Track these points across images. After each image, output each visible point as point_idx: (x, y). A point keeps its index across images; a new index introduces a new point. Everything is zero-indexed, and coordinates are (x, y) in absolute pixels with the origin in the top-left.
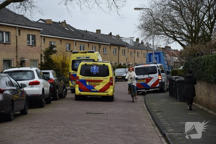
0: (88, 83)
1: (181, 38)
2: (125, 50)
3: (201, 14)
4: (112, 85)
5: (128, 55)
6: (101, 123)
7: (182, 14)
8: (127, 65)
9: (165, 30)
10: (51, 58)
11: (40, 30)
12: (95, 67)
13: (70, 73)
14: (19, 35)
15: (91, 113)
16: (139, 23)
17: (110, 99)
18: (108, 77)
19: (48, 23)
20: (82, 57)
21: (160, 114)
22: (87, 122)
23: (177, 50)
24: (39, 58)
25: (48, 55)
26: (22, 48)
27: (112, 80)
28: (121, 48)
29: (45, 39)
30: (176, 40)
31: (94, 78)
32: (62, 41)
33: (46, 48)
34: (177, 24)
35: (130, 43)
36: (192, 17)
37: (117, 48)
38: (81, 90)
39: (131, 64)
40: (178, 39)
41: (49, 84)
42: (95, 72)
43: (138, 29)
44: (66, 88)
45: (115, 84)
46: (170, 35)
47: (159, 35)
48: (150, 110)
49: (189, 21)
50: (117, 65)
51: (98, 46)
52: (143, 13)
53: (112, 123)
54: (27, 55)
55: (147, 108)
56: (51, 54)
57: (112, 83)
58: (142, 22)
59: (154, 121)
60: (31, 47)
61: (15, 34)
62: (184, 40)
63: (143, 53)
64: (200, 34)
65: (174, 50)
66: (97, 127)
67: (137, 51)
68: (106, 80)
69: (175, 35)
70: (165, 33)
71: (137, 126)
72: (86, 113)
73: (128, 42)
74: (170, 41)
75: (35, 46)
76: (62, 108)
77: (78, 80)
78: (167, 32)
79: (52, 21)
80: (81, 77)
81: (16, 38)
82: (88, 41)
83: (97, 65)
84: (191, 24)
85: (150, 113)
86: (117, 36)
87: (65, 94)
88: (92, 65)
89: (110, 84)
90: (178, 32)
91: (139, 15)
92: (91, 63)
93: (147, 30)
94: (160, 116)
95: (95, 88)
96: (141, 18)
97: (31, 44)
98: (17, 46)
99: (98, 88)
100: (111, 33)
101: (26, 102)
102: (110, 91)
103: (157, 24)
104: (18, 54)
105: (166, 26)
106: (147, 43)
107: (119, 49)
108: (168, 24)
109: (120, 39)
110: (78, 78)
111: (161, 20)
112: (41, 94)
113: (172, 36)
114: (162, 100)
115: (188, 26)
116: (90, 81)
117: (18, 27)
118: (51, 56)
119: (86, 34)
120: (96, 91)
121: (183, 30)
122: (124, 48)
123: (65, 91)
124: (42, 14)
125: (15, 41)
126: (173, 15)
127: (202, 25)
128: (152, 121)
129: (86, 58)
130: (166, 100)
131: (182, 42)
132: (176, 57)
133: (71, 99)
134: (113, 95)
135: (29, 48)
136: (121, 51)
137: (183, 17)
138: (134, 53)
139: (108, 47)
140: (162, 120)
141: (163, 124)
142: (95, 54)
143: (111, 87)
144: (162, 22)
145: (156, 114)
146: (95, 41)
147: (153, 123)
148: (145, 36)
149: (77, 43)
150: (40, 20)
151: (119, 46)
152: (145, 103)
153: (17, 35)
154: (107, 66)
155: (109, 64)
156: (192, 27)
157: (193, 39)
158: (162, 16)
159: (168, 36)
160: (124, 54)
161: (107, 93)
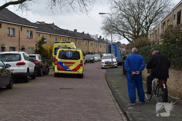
0: (64, 65)
1: (128, 36)
2: (92, 43)
3: (141, 21)
4: (82, 66)
5: (94, 46)
6: (70, 99)
7: (129, 21)
8: (93, 52)
9: (118, 30)
10: (43, 46)
11: (35, 28)
12: (69, 53)
13: (53, 57)
14: (21, 30)
15: (64, 89)
16: (102, 25)
17: (80, 76)
18: (79, 60)
19: (42, 24)
20: (62, 46)
21: (118, 90)
22: (58, 98)
23: (125, 44)
24: (35, 46)
25: (41, 44)
26: (23, 40)
27: (82, 63)
28: (90, 42)
29: (40, 34)
30: (125, 37)
31: (69, 61)
32: (51, 36)
33: (40, 40)
34: (126, 27)
35: (95, 39)
36: (136, 23)
37: (87, 41)
38: (58, 69)
39: (96, 52)
40: (126, 37)
41: (34, 65)
42: (69, 56)
43: (101, 30)
44: (48, 68)
45: (84, 65)
46: (121, 34)
47: (114, 33)
48: (110, 87)
49: (134, 25)
50: (87, 52)
51: (75, 40)
52: (105, 19)
53: (80, 99)
54: (26, 44)
55: (108, 84)
56: (43, 44)
57: (82, 65)
58: (104, 25)
59: (114, 97)
60: (29, 39)
61: (18, 30)
62: (130, 37)
63: (104, 45)
64: (140, 34)
65: (123, 44)
66: (66, 102)
67: (100, 44)
68: (78, 62)
69: (125, 34)
70: (119, 33)
71: (101, 102)
72: (60, 88)
73: (95, 38)
74: (121, 38)
75: (32, 38)
76: (42, 83)
77: (57, 62)
78: (119, 32)
79: (45, 23)
80: (59, 60)
81: (19, 33)
82: (68, 36)
83: (71, 51)
84: (135, 27)
85: (110, 89)
86: (87, 34)
87: (47, 72)
88: (68, 51)
89: (81, 65)
90: (126, 32)
91: (102, 20)
92: (67, 50)
93: (107, 30)
94: (119, 92)
95: (69, 68)
96: (103, 23)
97: (29, 37)
98: (19, 38)
99: (72, 68)
100: (83, 32)
101: (11, 79)
102: (80, 71)
103: (114, 27)
104: (20, 43)
105: (119, 28)
106: (107, 39)
107: (89, 42)
108: (120, 27)
109: (89, 36)
110: (57, 60)
111: (116, 24)
112: (26, 72)
113: (122, 34)
114: (118, 78)
115: (132, 28)
116: (65, 63)
117: (20, 25)
118: (42, 45)
119: (67, 32)
120: (70, 71)
121: (130, 31)
122: (92, 42)
123: (48, 70)
124: (35, 15)
125: (18, 35)
126: (124, 21)
127: (142, 28)
128: (113, 96)
129: (65, 46)
130: (121, 78)
131: (129, 39)
132: (124, 48)
133: (51, 75)
134: (83, 74)
135: (28, 40)
136: (90, 44)
137: (130, 22)
138: (98, 45)
139: (82, 41)
140: (121, 96)
141: (123, 100)
142: (71, 44)
143: (81, 67)
144: (116, 25)
145: (116, 91)
146: (73, 36)
147: (114, 98)
148: (105, 34)
149: (61, 37)
150: (37, 22)
151: (89, 40)
152: (106, 80)
153: (20, 31)
154: (79, 52)
155: (80, 51)
156: (135, 29)
157: (135, 37)
158: (116, 22)
159: (120, 34)
160: (92, 45)
161: (78, 72)
